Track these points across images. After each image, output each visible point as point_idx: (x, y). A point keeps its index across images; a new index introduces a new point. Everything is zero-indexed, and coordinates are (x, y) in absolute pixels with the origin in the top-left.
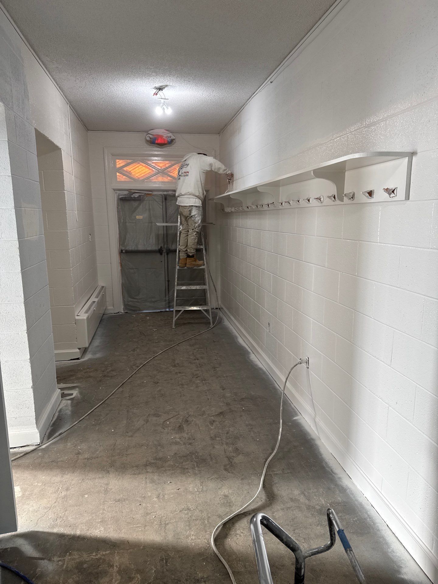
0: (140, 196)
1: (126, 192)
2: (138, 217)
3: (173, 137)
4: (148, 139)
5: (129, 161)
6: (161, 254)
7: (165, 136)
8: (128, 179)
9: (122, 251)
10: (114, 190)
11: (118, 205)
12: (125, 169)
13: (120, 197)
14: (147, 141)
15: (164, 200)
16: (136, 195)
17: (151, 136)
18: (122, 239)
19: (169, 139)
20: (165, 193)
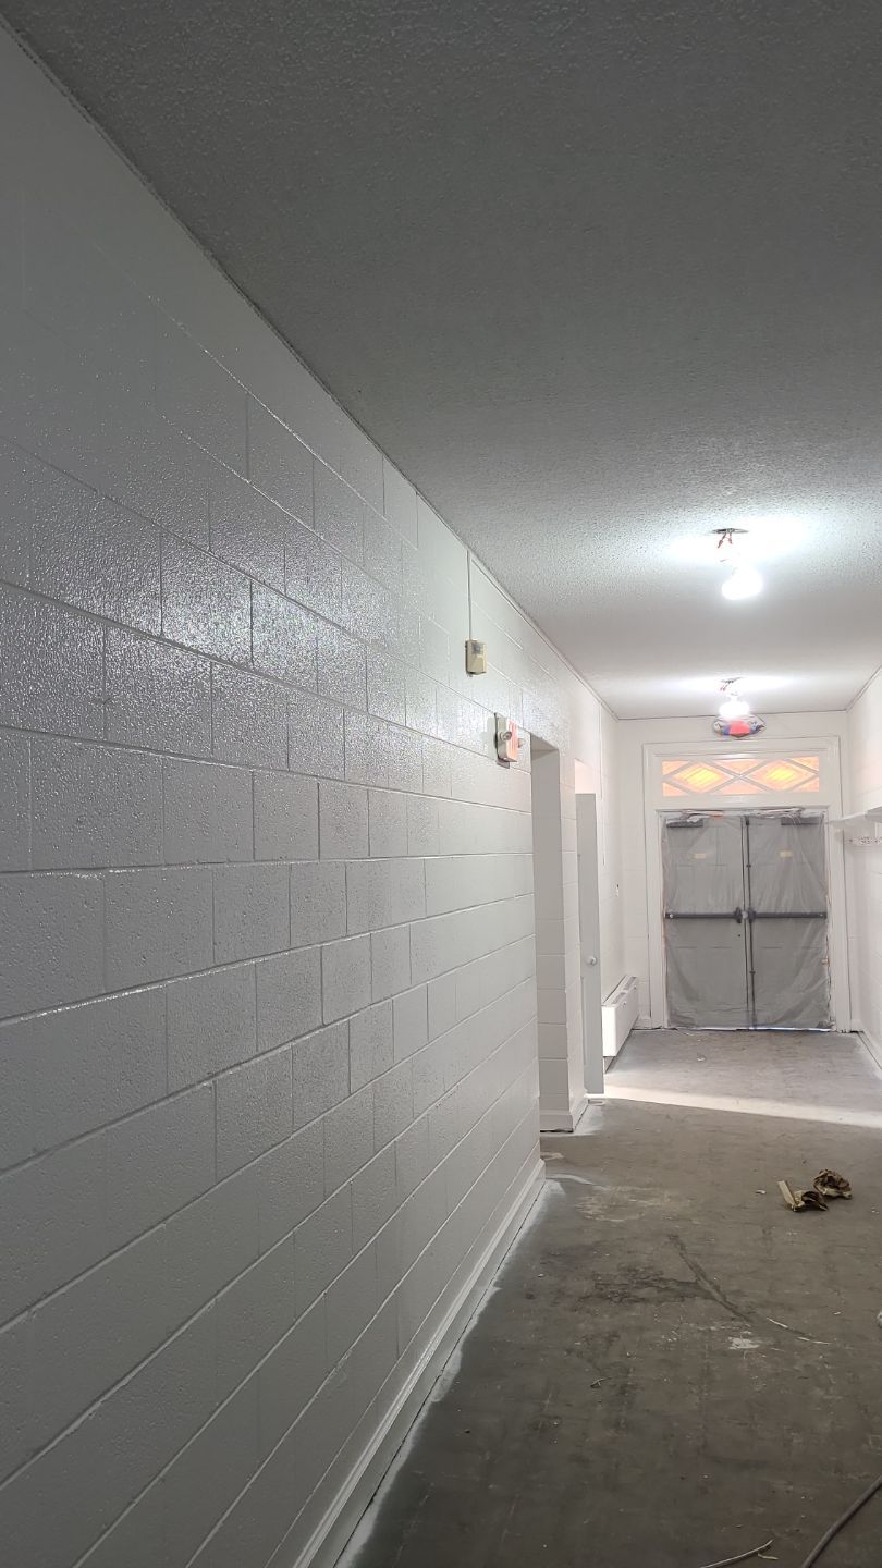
0: (701, 820)
1: (678, 815)
2: (697, 856)
3: (760, 723)
4: (717, 728)
5: (684, 763)
6: (739, 922)
7: (746, 722)
8: (681, 793)
9: (667, 915)
10: (658, 811)
11: (663, 837)
12: (677, 776)
13: (667, 822)
14: (716, 731)
15: (744, 825)
16: (695, 819)
17: (722, 724)
18: (669, 894)
19: (753, 727)
20: (747, 813)
